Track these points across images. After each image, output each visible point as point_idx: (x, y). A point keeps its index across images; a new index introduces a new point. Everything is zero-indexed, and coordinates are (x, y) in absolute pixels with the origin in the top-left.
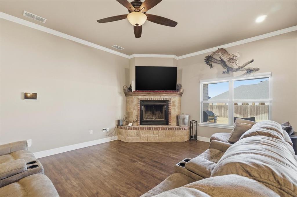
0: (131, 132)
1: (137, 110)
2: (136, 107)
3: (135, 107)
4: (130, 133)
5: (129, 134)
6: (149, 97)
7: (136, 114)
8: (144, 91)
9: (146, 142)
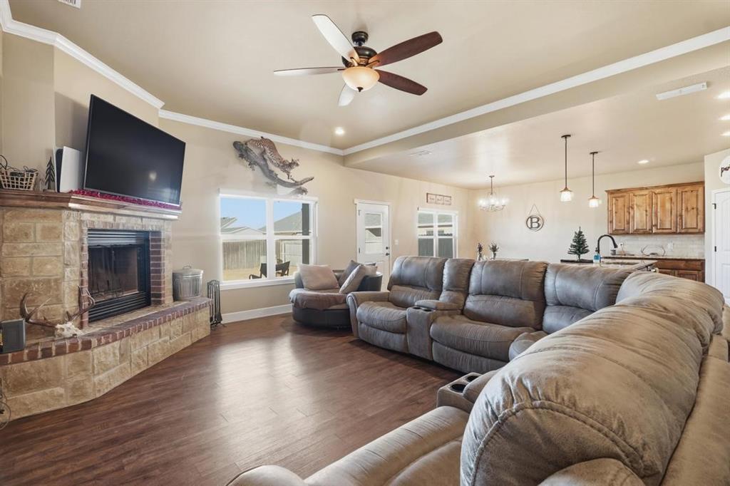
0: (105, 353)
1: (76, 269)
2: (76, 255)
3: (72, 256)
4: (103, 359)
5: (100, 363)
6: (115, 220)
7: (73, 284)
8: (110, 197)
9: (138, 372)
